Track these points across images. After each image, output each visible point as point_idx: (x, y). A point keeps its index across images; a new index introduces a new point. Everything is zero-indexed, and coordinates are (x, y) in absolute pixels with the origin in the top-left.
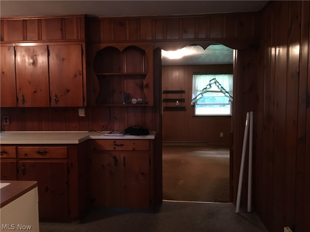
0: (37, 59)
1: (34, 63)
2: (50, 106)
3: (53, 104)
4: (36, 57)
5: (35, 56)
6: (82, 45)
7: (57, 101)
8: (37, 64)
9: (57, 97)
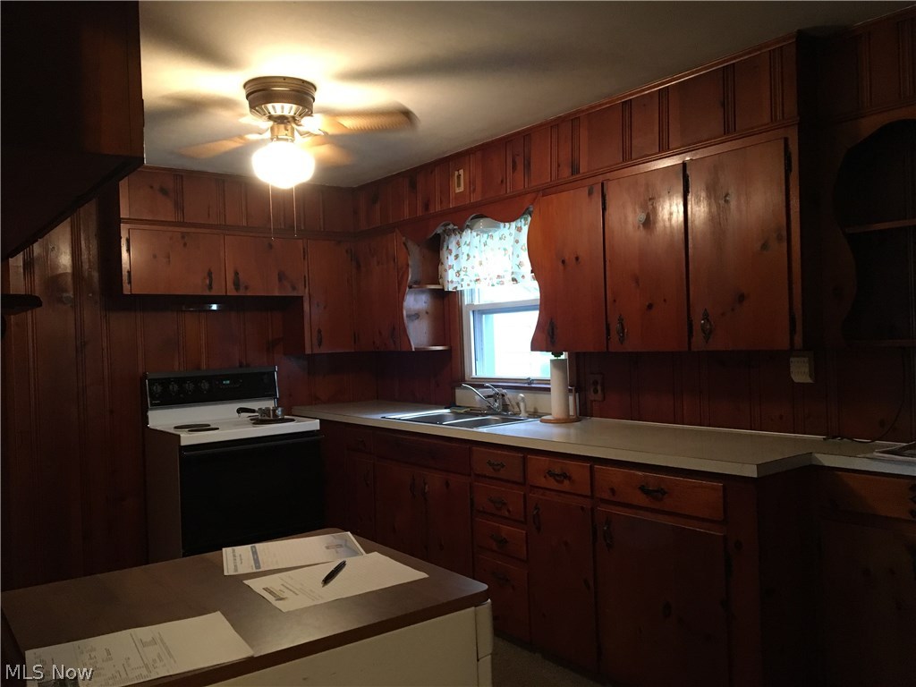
0: (655, 210)
1: (649, 222)
2: (690, 348)
3: (698, 342)
4: (652, 205)
5: (650, 203)
6: (786, 140)
7: (708, 334)
8: (655, 223)
9: (708, 320)
